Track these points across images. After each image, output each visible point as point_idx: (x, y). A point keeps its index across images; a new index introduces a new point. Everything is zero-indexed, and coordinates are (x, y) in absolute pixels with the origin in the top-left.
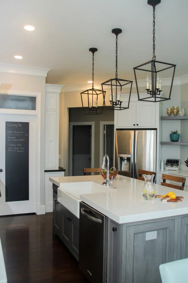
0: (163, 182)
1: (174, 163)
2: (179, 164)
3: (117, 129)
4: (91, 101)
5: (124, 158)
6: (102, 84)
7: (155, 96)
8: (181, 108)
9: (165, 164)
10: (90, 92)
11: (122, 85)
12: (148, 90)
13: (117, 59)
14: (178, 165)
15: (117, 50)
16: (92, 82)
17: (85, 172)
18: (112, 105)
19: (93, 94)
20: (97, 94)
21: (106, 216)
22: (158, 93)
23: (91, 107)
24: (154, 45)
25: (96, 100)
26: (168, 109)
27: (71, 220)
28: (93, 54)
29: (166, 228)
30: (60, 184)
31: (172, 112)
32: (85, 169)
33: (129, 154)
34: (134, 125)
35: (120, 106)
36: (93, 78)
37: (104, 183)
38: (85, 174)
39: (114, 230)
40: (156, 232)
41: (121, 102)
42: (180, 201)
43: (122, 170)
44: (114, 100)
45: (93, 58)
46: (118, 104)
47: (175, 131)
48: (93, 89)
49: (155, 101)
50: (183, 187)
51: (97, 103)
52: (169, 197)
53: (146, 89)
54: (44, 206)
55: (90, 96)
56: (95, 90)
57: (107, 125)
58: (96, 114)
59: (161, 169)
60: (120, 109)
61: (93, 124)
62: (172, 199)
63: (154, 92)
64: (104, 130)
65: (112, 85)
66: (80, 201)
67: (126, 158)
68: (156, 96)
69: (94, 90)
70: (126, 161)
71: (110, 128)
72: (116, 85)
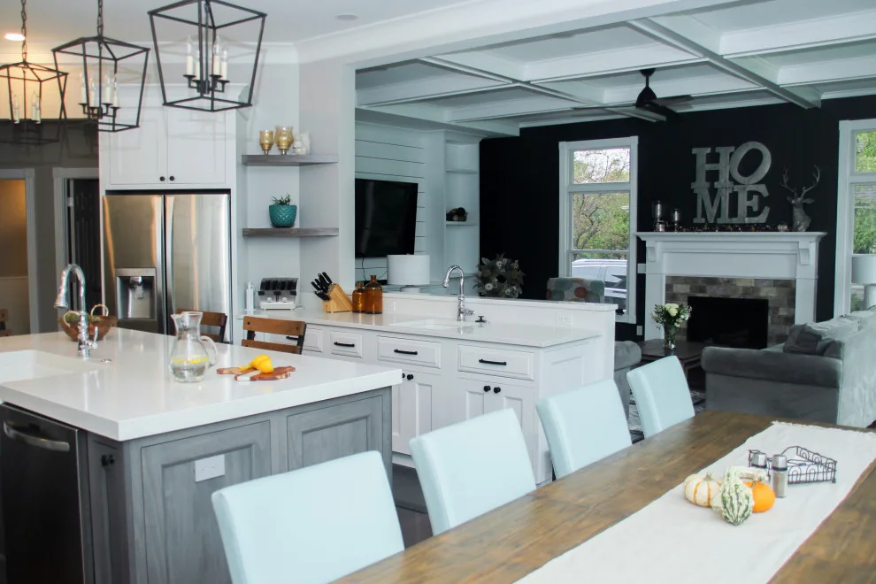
0: (246, 338)
1: (283, 289)
2: (297, 290)
3: (109, 192)
4: (18, 102)
5: (135, 279)
6: (55, 51)
7: (213, 94)
8: (300, 132)
9: (257, 294)
10: (16, 72)
11: (117, 57)
12: (190, 78)
14: (295, 294)
16: (20, 38)
18: (86, 116)
19: (25, 79)
20: (40, 81)
21: (80, 429)
22: (219, 85)
23: (21, 120)
25: (35, 100)
26: (262, 133)
29: (249, 446)
31: (275, 141)
33: (152, 266)
34: (162, 179)
35: (114, 120)
36: (24, 25)
39: (107, 462)
40: (222, 458)
41: (115, 109)
42: (284, 376)
43: (130, 316)
44: (94, 103)
46: (106, 114)
47: (284, 198)
48: (25, 64)
49: (212, 110)
50: (299, 347)
51: (40, 109)
52: (256, 369)
53: (185, 76)
55: (17, 86)
56: (31, 66)
57: (77, 181)
58: (36, 142)
59: (245, 307)
60: (114, 128)
61: (29, 176)
62: (263, 373)
63: (207, 85)
64: (69, 196)
65: (85, 55)
67: (140, 280)
68: (215, 97)
69: (28, 67)
70: (140, 289)
71: (87, 189)
72: (98, 55)
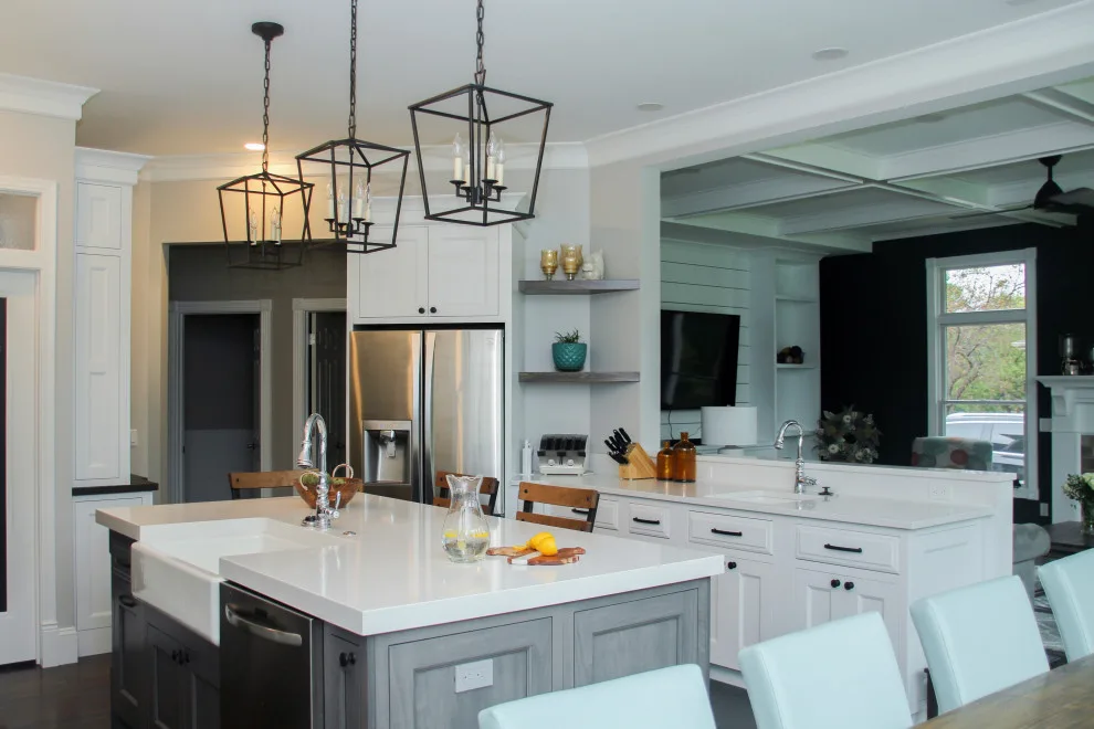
0: (522, 510)
1: (568, 448)
2: (587, 450)
3: (358, 327)
4: (256, 220)
5: (385, 433)
6: (300, 158)
7: (486, 204)
8: (591, 252)
9: (536, 454)
10: (255, 185)
11: (371, 163)
12: (458, 183)
13: (353, 71)
14: (583, 455)
15: (353, 39)
16: (261, 147)
17: (235, 486)
18: (333, 235)
19: (264, 193)
20: (281, 195)
21: (315, 619)
22: (494, 194)
23: (259, 242)
24: (480, 32)
25: (275, 216)
26: (543, 254)
27: (188, 661)
28: (268, 44)
29: (525, 650)
30: (142, 528)
31: (560, 263)
32: (235, 476)
33: (407, 418)
34: (421, 311)
35: (366, 238)
36: (266, 133)
37: (308, 519)
38: (236, 494)
39: (346, 661)
40: (489, 663)
41: (367, 225)
42: (571, 560)
43: (379, 479)
44: (343, 218)
45: (267, 60)
46: (357, 232)
47: (571, 334)
48: (265, 176)
49: (485, 224)
50: (590, 523)
51: (280, 229)
52: (535, 550)
53: (453, 182)
54: (71, 630)
55: (255, 200)
56: (272, 178)
57: (321, 315)
58: (275, 266)
59: (521, 472)
60: (365, 248)
61: (265, 309)
62: (545, 556)
63: (479, 192)
64: (310, 332)
65: (333, 162)
66: (222, 580)
67: (392, 435)
68: (489, 207)
69: (269, 179)
70: (391, 446)
71: (332, 324)
72: (349, 161)
